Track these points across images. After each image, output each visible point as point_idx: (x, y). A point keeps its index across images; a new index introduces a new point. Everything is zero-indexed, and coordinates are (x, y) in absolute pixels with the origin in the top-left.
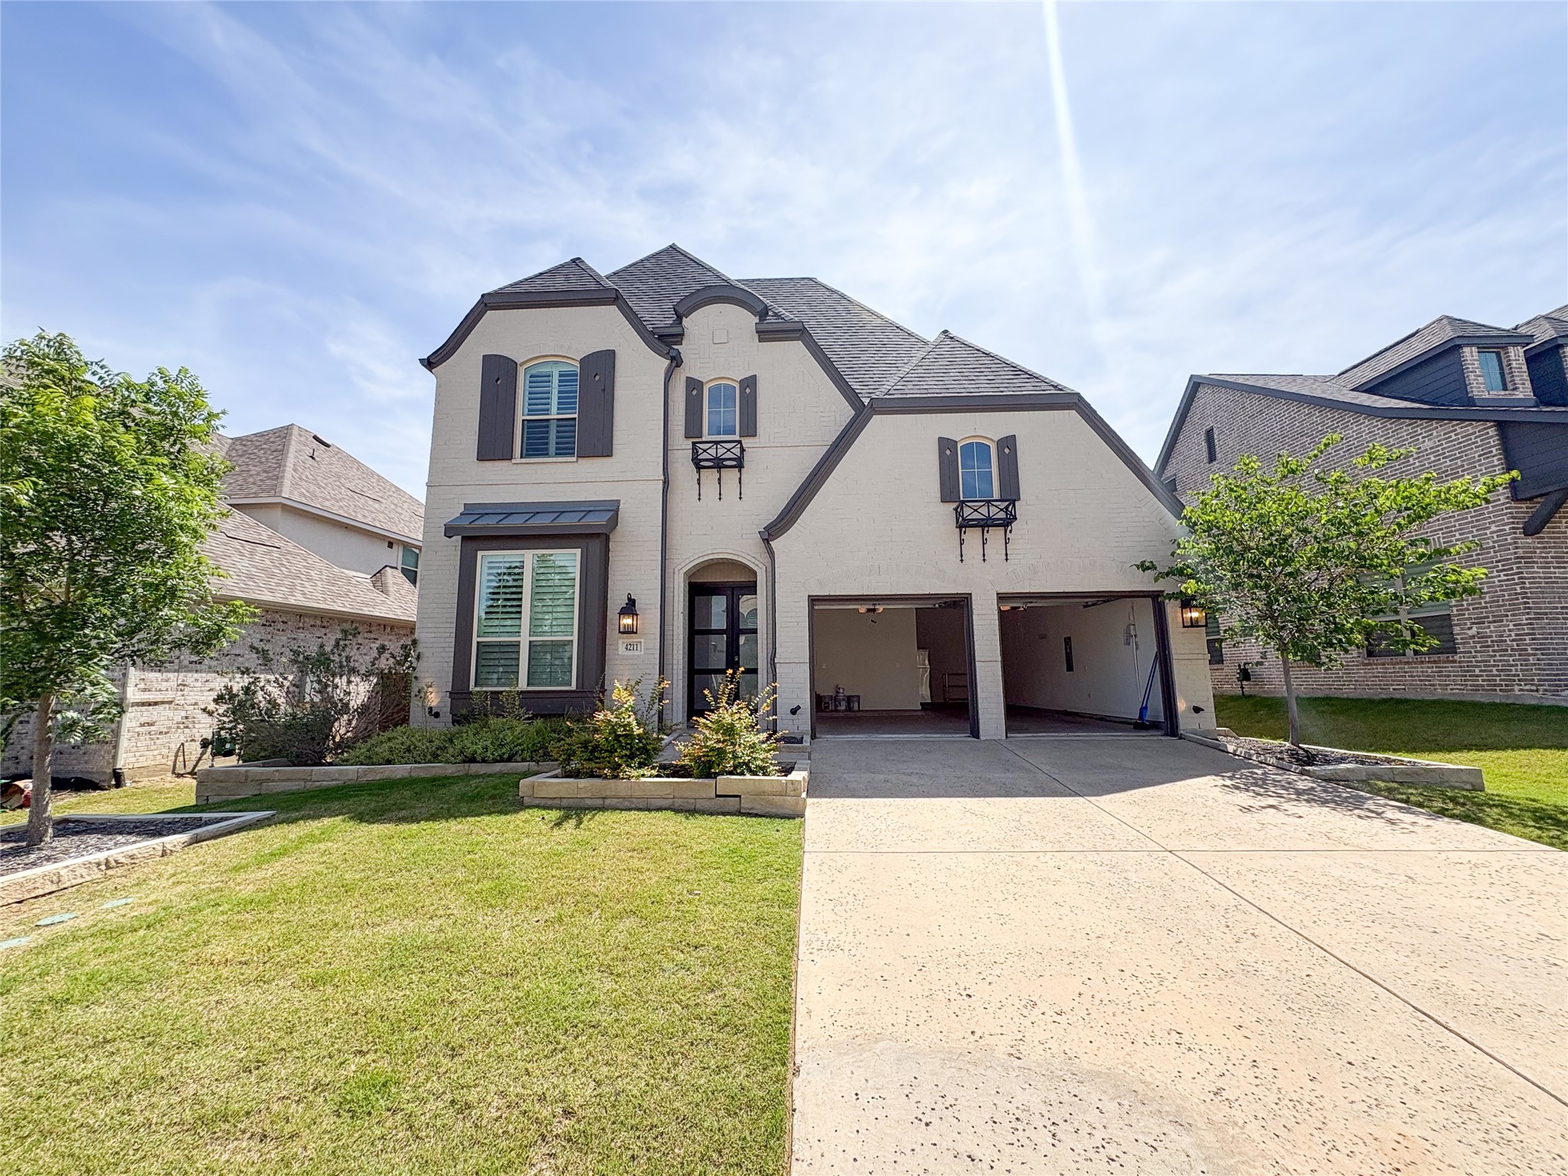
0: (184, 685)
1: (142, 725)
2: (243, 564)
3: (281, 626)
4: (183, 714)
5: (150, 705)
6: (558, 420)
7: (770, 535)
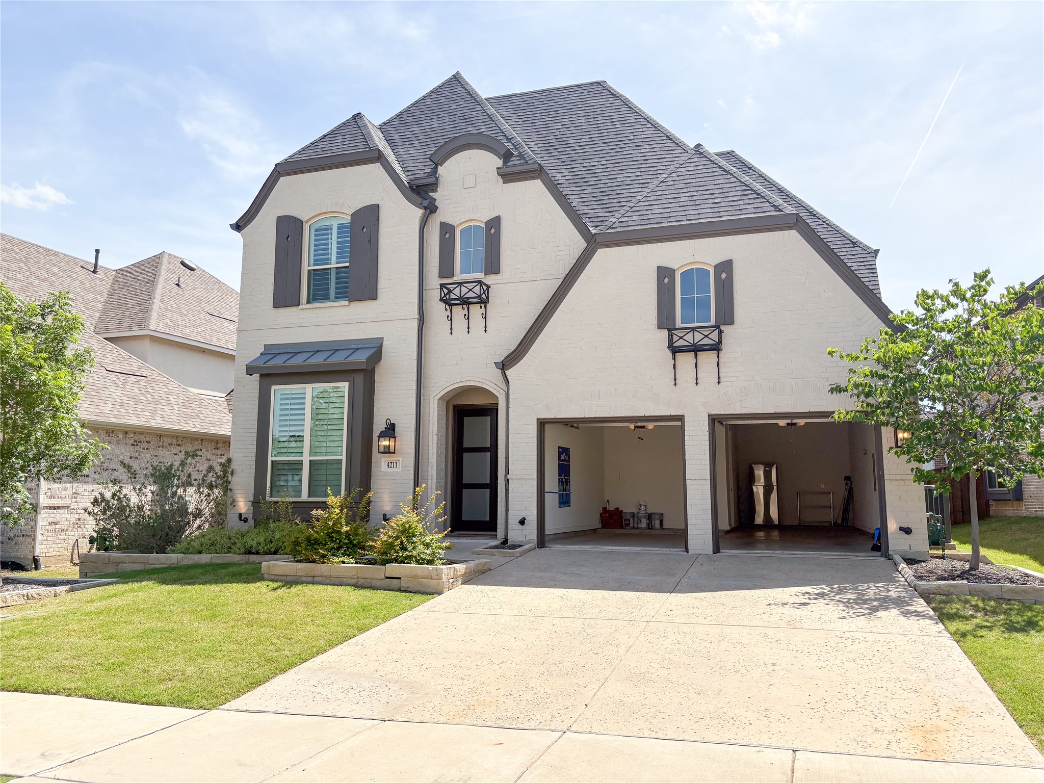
0: (77, 494)
1: (50, 524)
2: (117, 393)
3: (146, 445)
4: (77, 516)
5: (55, 509)
7: (504, 365)
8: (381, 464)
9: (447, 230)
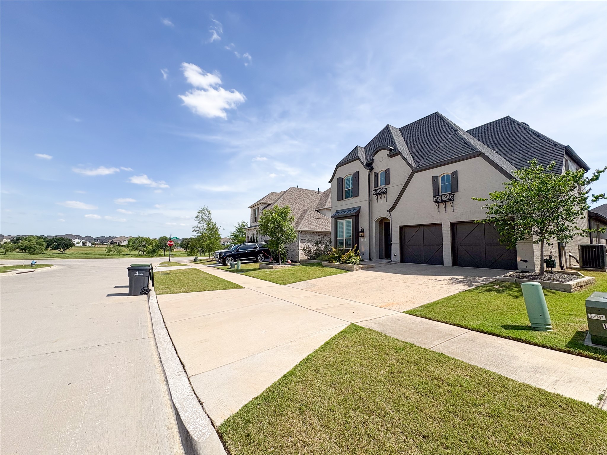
6: (351, 189)
7: (390, 211)
8: (361, 240)
9: (376, 174)
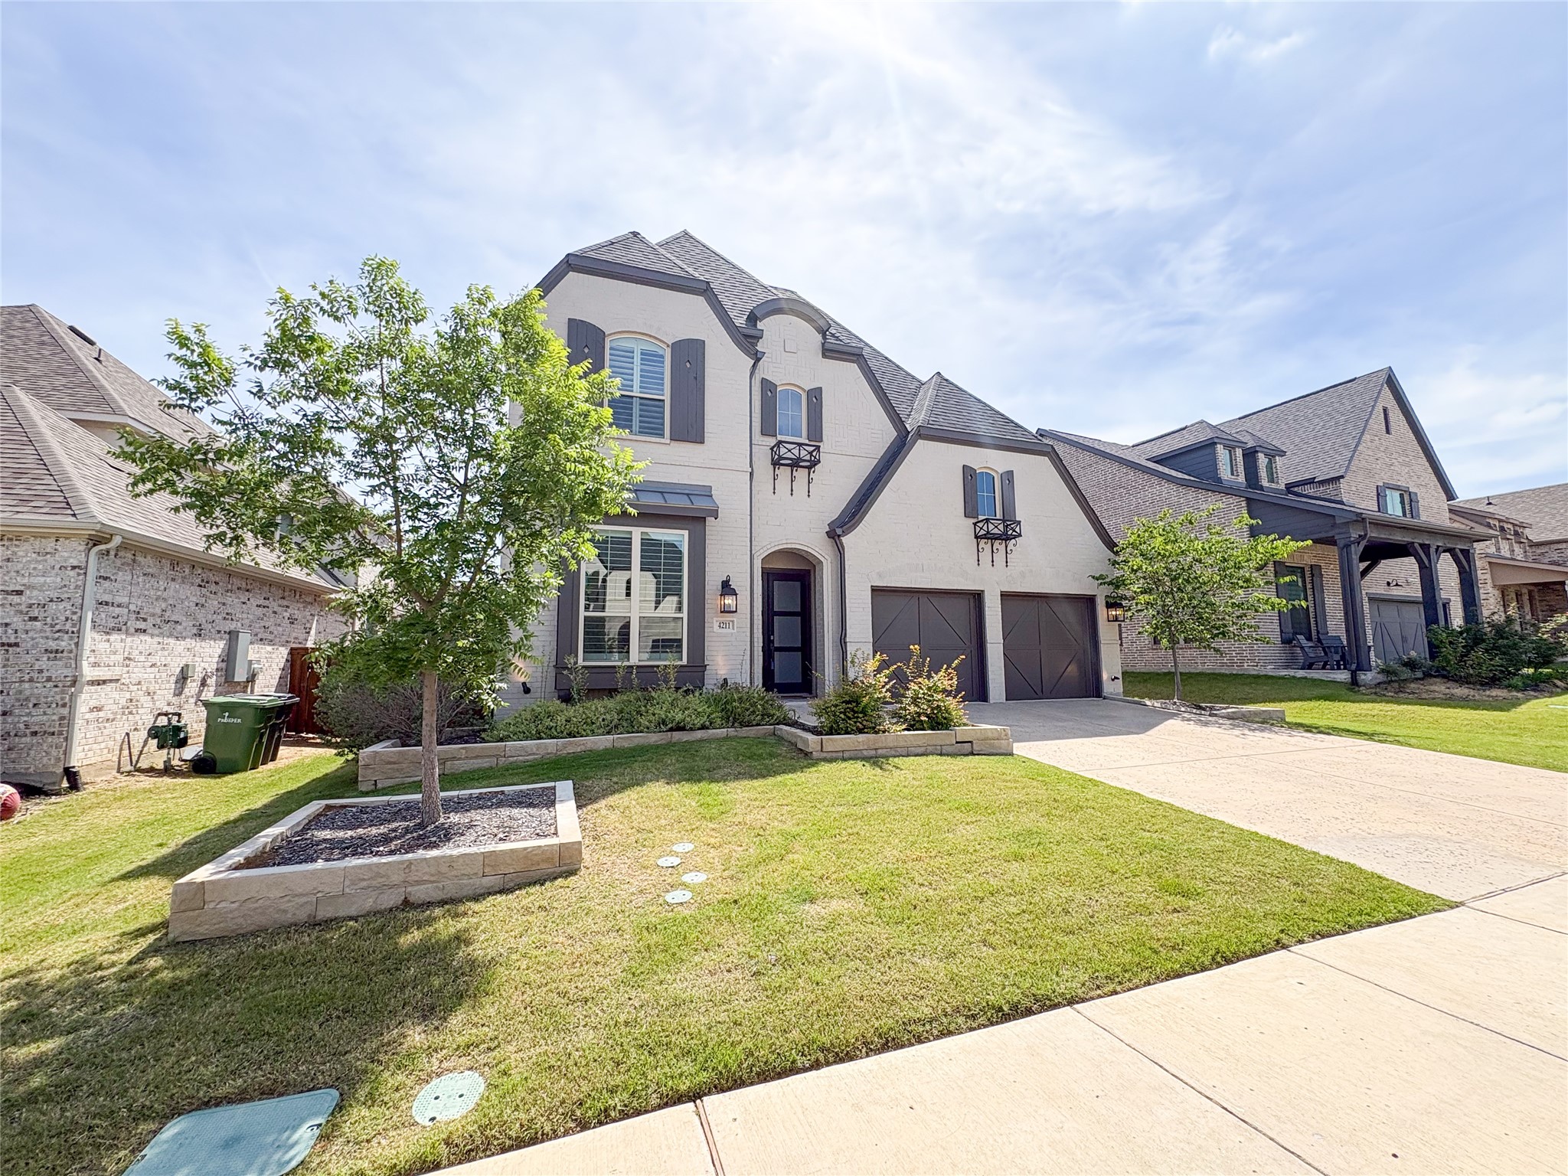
0: (130, 659)
1: (91, 710)
4: (128, 696)
5: (99, 684)
6: (641, 398)
7: (839, 532)
8: (713, 624)
9: (767, 388)
